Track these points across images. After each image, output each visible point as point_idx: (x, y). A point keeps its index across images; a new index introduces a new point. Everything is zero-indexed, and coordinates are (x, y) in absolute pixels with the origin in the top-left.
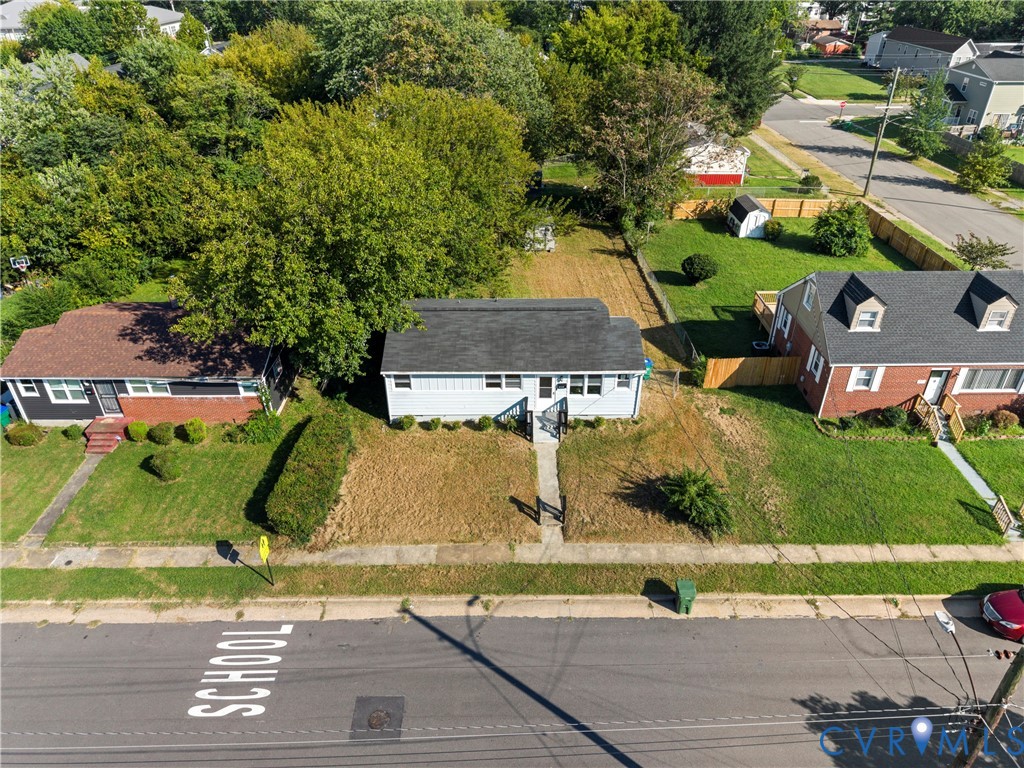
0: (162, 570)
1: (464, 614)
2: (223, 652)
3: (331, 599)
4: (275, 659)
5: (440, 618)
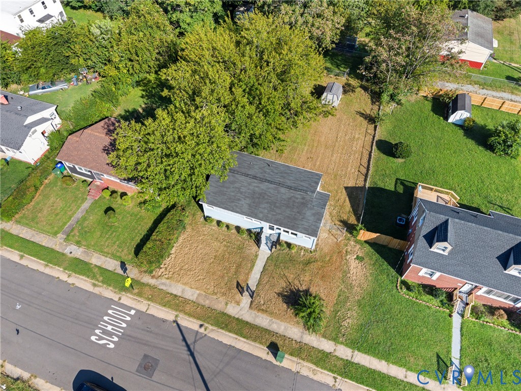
0: (99, 267)
1: (196, 329)
2: (109, 315)
3: (152, 304)
4: (124, 325)
5: (186, 328)
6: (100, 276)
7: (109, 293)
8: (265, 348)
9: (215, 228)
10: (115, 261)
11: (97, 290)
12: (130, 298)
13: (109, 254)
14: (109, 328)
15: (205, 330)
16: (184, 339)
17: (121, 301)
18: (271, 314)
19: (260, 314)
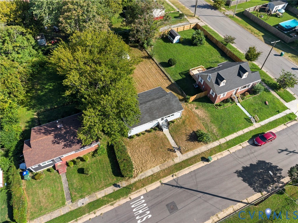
0: (106, 196)
1: (173, 179)
2: (134, 208)
3: (146, 187)
4: (145, 205)
5: (169, 182)
6: (111, 199)
7: (122, 201)
8: (201, 162)
9: (138, 138)
10: (110, 187)
11: (116, 205)
12: (134, 194)
13: (103, 187)
14: (141, 212)
15: (176, 176)
16: (173, 186)
17: (132, 198)
18: (191, 149)
19: (187, 153)
